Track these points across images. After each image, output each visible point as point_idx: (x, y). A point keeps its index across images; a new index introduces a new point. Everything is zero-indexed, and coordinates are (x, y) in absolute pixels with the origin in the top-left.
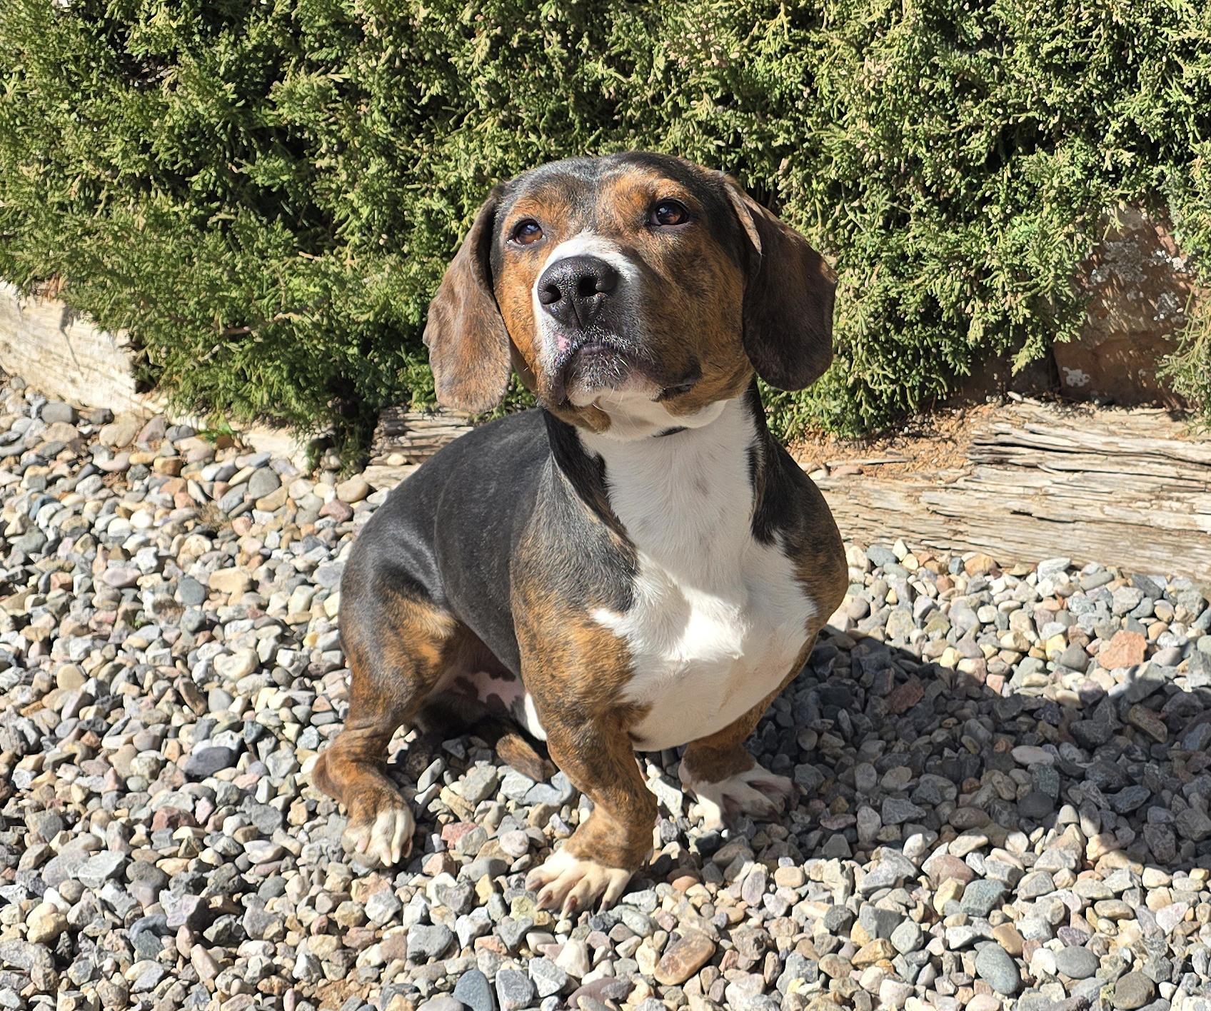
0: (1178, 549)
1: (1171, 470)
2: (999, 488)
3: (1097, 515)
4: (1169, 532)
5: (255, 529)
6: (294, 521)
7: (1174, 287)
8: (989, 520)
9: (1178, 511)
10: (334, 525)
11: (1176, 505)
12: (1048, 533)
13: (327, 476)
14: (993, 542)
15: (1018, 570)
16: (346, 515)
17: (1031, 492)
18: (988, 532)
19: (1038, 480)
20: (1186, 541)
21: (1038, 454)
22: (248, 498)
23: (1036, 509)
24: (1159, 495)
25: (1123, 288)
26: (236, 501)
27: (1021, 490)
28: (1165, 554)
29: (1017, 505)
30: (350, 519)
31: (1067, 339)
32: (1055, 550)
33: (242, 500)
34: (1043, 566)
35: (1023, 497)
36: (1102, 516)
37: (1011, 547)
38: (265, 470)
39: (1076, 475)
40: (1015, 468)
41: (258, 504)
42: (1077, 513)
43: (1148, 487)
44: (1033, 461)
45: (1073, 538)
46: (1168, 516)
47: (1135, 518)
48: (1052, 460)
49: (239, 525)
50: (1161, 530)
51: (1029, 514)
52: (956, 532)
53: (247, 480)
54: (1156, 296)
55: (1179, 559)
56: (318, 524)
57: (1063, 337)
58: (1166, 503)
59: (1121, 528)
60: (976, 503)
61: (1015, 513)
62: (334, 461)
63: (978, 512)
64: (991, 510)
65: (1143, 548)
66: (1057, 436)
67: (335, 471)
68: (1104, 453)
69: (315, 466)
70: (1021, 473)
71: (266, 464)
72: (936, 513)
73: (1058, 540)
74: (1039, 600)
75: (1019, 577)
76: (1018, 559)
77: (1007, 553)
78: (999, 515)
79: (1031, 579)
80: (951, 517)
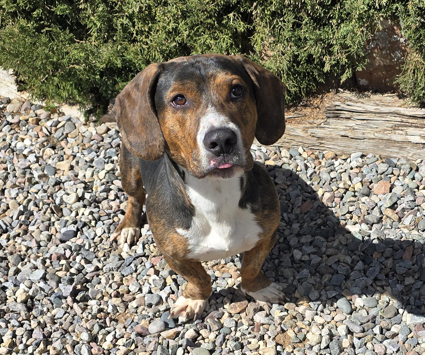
0: (401, 148)
1: (399, 119)
2: (336, 127)
3: (372, 136)
4: (398, 142)
5: (69, 145)
6: (82, 142)
7: (400, 49)
8: (333, 139)
9: (401, 134)
10: (97, 143)
11: (401, 132)
12: (354, 143)
13: (92, 124)
14: (334, 147)
15: (343, 157)
16: (101, 139)
17: (348, 128)
18: (333, 143)
19: (351, 123)
20: (405, 145)
21: (350, 113)
22: (65, 133)
23: (350, 134)
24: (395, 128)
25: (381, 50)
26: (61, 134)
27: (344, 127)
28: (396, 150)
29: (343, 133)
30: (103, 141)
31: (361, 70)
32: (357, 149)
33: (63, 134)
34: (353, 155)
35: (345, 130)
36: (374, 137)
37: (341, 148)
38: (69, 122)
39: (365, 121)
40: (342, 119)
41: (69, 135)
42: (365, 136)
43: (391, 125)
44: (349, 116)
45: (363, 145)
46: (397, 136)
47: (386, 137)
48: (356, 116)
49: (63, 143)
50: (395, 142)
51: (348, 137)
52: (321, 143)
53: (63, 126)
54: (393, 52)
55: (401, 152)
56: (91, 143)
57: (359, 69)
58: (397, 132)
59: (381, 141)
60: (328, 133)
61: (342, 136)
62: (94, 118)
63: (329, 136)
64: (334, 135)
65: (388, 148)
66: (357, 107)
67: (95, 122)
68: (375, 113)
69: (87, 120)
70: (344, 121)
71: (69, 120)
72: (313, 136)
73: (358, 146)
74: (352, 169)
75: (344, 160)
76: (343, 153)
77: (340, 151)
78: (337, 137)
79: (348, 161)
80: (319, 138)
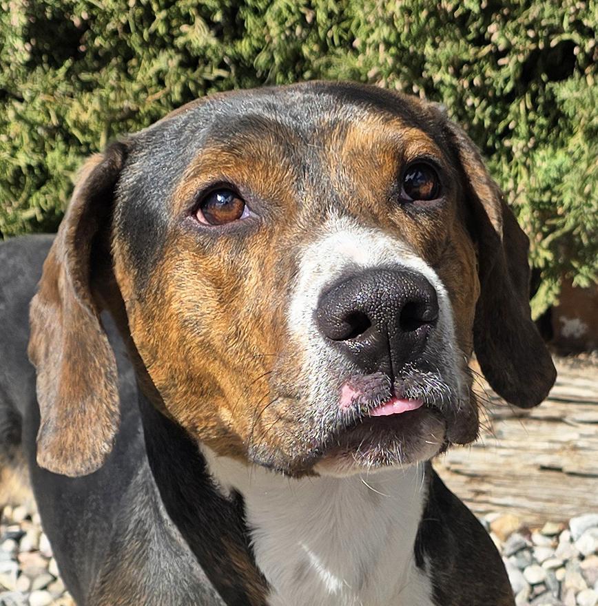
2: (523, 444)
8: (514, 478)
12: (578, 489)
14: (518, 501)
15: (550, 528)
17: (558, 446)
18: (513, 491)
19: (563, 433)
21: (562, 407)
23: (567, 463)
27: (547, 445)
29: (546, 460)
31: (584, 283)
32: (584, 506)
34: (575, 524)
35: (550, 452)
37: (538, 506)
40: (535, 423)
44: (556, 414)
48: (576, 412)
51: (559, 470)
52: (478, 493)
57: (581, 281)
60: (501, 460)
61: (543, 468)
63: (504, 470)
64: (518, 467)
66: (578, 387)
70: (545, 427)
72: (457, 472)
73: (588, 496)
74: (582, 558)
75: (550, 536)
76: (544, 518)
77: (533, 512)
78: (526, 472)
79: (565, 536)
80: (473, 477)
